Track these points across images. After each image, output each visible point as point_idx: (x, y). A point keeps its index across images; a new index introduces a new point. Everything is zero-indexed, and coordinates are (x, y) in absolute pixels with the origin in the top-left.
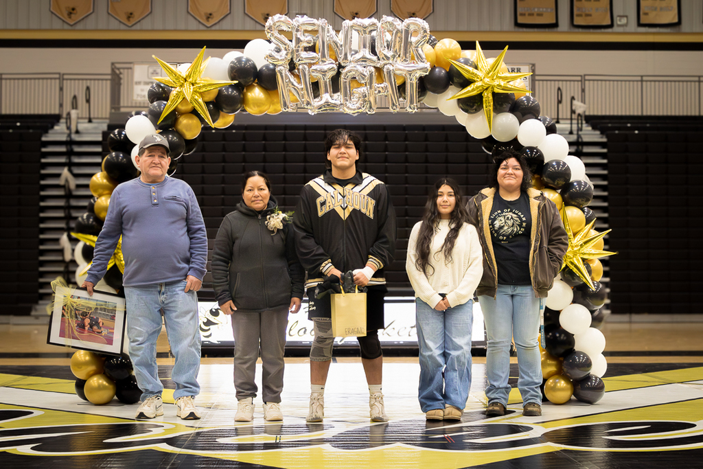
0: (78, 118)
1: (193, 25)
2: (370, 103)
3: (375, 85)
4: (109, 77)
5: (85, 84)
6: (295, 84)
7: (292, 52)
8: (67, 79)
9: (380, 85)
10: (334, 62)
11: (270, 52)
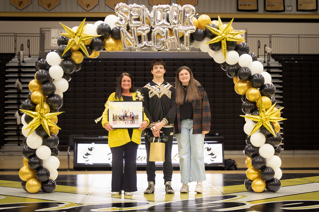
0: (24, 55)
1: (80, 10)
2: (166, 46)
3: (169, 37)
4: (39, 35)
5: (27, 38)
6: (130, 36)
7: (128, 21)
8: (18, 36)
9: (171, 37)
10: (149, 26)
11: (117, 21)
